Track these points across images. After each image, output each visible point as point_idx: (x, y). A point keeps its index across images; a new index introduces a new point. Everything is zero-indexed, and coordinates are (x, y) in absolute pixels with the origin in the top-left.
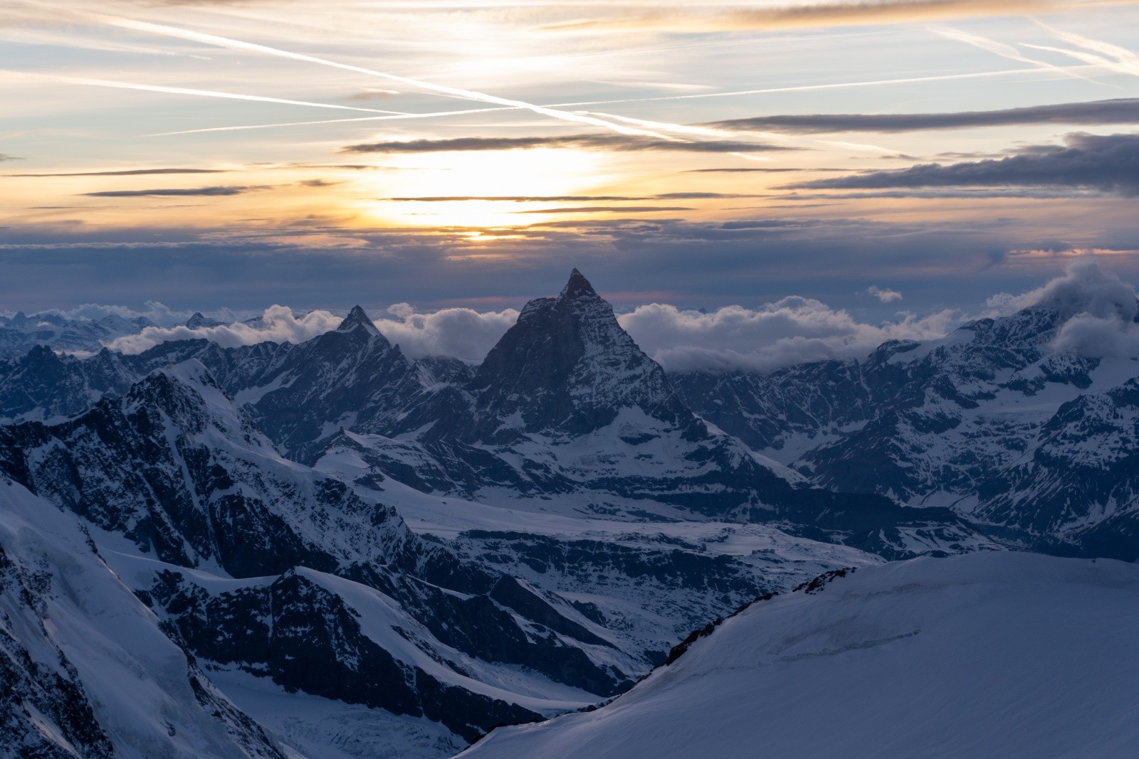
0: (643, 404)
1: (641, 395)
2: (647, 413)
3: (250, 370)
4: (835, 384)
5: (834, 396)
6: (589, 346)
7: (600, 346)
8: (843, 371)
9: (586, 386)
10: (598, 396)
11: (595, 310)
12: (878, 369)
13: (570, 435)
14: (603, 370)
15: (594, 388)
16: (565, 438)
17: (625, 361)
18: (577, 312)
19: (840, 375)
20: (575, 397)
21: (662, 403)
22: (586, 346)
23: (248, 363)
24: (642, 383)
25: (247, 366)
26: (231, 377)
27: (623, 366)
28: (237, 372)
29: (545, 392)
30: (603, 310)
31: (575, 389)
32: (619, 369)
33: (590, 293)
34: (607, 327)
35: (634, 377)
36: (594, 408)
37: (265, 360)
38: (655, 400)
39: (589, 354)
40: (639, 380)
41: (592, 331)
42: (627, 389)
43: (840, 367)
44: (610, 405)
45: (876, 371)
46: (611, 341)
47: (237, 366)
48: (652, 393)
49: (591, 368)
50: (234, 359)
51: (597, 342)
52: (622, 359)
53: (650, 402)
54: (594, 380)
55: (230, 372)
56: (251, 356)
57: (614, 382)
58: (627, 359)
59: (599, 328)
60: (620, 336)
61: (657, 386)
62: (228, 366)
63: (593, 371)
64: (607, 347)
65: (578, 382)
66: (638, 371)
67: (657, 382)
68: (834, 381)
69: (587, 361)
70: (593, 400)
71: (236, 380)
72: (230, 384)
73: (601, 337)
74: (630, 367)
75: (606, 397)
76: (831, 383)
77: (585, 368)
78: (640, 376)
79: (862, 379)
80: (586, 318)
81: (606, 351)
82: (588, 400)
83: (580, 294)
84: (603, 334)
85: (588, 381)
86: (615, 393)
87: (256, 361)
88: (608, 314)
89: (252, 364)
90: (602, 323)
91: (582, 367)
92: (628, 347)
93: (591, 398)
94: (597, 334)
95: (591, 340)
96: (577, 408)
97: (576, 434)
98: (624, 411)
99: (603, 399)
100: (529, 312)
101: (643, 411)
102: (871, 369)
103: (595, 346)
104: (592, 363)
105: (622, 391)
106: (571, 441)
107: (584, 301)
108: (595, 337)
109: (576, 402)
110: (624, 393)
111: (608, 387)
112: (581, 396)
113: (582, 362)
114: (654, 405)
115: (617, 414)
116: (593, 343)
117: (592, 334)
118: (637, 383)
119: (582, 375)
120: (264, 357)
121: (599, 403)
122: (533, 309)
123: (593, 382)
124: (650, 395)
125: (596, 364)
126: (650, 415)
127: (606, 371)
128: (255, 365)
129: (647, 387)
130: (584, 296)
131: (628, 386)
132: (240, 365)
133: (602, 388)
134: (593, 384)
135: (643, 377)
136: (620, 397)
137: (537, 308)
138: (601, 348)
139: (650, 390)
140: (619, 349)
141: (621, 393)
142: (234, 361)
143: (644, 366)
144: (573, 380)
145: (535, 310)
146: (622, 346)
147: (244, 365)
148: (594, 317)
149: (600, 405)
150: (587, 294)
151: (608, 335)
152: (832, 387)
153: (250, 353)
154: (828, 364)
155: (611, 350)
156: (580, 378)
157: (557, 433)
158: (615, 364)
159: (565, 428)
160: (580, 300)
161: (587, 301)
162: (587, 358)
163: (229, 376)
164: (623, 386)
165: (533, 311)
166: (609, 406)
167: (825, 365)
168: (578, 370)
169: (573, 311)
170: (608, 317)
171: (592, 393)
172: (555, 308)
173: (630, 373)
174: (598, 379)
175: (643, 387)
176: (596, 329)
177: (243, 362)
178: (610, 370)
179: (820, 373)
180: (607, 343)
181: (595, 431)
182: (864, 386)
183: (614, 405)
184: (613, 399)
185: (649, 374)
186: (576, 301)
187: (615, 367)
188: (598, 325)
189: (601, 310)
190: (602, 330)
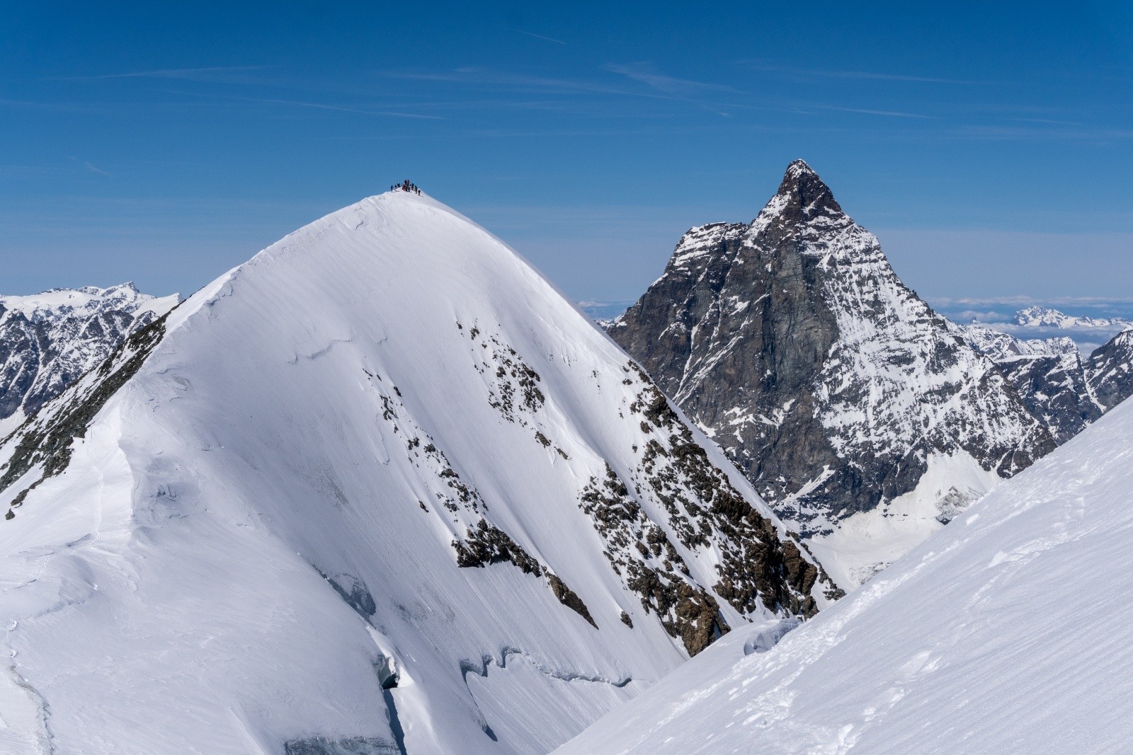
0: (975, 447)
1: (968, 427)
2: (986, 468)
3: (82, 362)
4: (1046, 397)
5: (1047, 418)
6: (844, 320)
7: (866, 321)
8: (1060, 377)
9: (851, 407)
10: (881, 430)
11: (847, 247)
12: (1117, 374)
13: (829, 515)
14: (882, 372)
15: (870, 411)
16: (820, 522)
17: (923, 355)
18: (811, 250)
19: (1056, 383)
20: (833, 431)
21: (1015, 446)
22: (838, 321)
23: (79, 349)
24: (965, 402)
25: (76, 354)
26: (46, 375)
27: (919, 364)
28: (58, 365)
29: (751, 418)
30: (862, 246)
31: (832, 414)
32: (912, 370)
33: (832, 212)
34: (876, 283)
35: (948, 389)
36: (877, 455)
37: (109, 343)
38: (1000, 439)
39: (848, 338)
40: (957, 396)
41: (846, 290)
42: (936, 415)
43: (1054, 371)
44: (908, 449)
45: (1112, 378)
46: (888, 313)
47: (57, 353)
48: (991, 424)
49: (857, 368)
50: (52, 341)
51: (859, 312)
52: (915, 349)
53: (990, 443)
54: (866, 393)
55: (45, 365)
56: (85, 337)
57: (906, 399)
58: (927, 351)
59: (860, 284)
60: (903, 302)
61: (1000, 409)
62: (42, 355)
63: (862, 375)
64: (881, 324)
65: (835, 399)
66: (953, 375)
67: (997, 399)
68: (1044, 392)
69: (846, 354)
70: (873, 438)
71: (56, 379)
72: (45, 387)
73: (867, 302)
74: (934, 368)
75: (898, 431)
76: (1040, 396)
77: (844, 368)
78: (959, 386)
79: (1090, 390)
80: (832, 262)
81: (881, 332)
82: (861, 438)
83: (815, 214)
84: (870, 297)
85: (855, 396)
86: (915, 423)
87: (92, 346)
88: (873, 257)
89: (85, 350)
90: (865, 273)
91: (839, 366)
92: (925, 325)
93: (867, 433)
94: (858, 296)
95: (848, 308)
96: (841, 455)
97: (842, 513)
98: (935, 460)
99: (892, 435)
100: (691, 250)
101: (976, 461)
102: (1103, 374)
103: (855, 321)
104: (857, 357)
105: (927, 419)
106: (834, 528)
107: (823, 228)
108: (855, 303)
109: (837, 442)
110: (932, 424)
111: (899, 407)
112: (846, 428)
113: (836, 355)
114: (997, 452)
115: (924, 468)
116: (851, 314)
117: (848, 296)
118: (955, 402)
119: (841, 382)
120: (108, 338)
121: (885, 444)
122: (700, 245)
123: (865, 399)
124: (987, 427)
125: (865, 362)
126: (994, 471)
127: (888, 375)
128: (92, 353)
129: (979, 411)
130: (821, 219)
131: (938, 407)
132: (65, 351)
133: (887, 412)
134: (866, 403)
135: (965, 389)
136: (925, 431)
137: (709, 243)
138: (869, 327)
139: (984, 416)
140: (907, 328)
141: (926, 425)
142: (53, 345)
143: (963, 365)
144: (824, 393)
145: (704, 248)
146: (911, 323)
147: (71, 352)
148: (847, 262)
149: (887, 450)
150: (827, 214)
151: (880, 298)
152: (1045, 403)
153: (82, 330)
154: (1034, 364)
155: (890, 330)
156: (839, 390)
157: (804, 511)
158: (904, 360)
159: (817, 498)
160: (815, 227)
161: (827, 229)
162: (846, 347)
163: (42, 371)
164: (928, 408)
165: (701, 249)
166: (906, 454)
167: (1029, 366)
168: (831, 372)
169: (803, 249)
170: (875, 261)
171: (867, 422)
172: (755, 242)
173: (937, 380)
174: (875, 394)
175: (969, 412)
176: (855, 286)
177: (68, 347)
178: (895, 372)
179: (1023, 379)
180: (881, 317)
181: (882, 505)
182: (1094, 400)
183: (917, 448)
184: (914, 436)
185: (977, 384)
186: (807, 226)
187: (904, 366)
188: (855, 277)
189: (858, 248)
190: (865, 289)
